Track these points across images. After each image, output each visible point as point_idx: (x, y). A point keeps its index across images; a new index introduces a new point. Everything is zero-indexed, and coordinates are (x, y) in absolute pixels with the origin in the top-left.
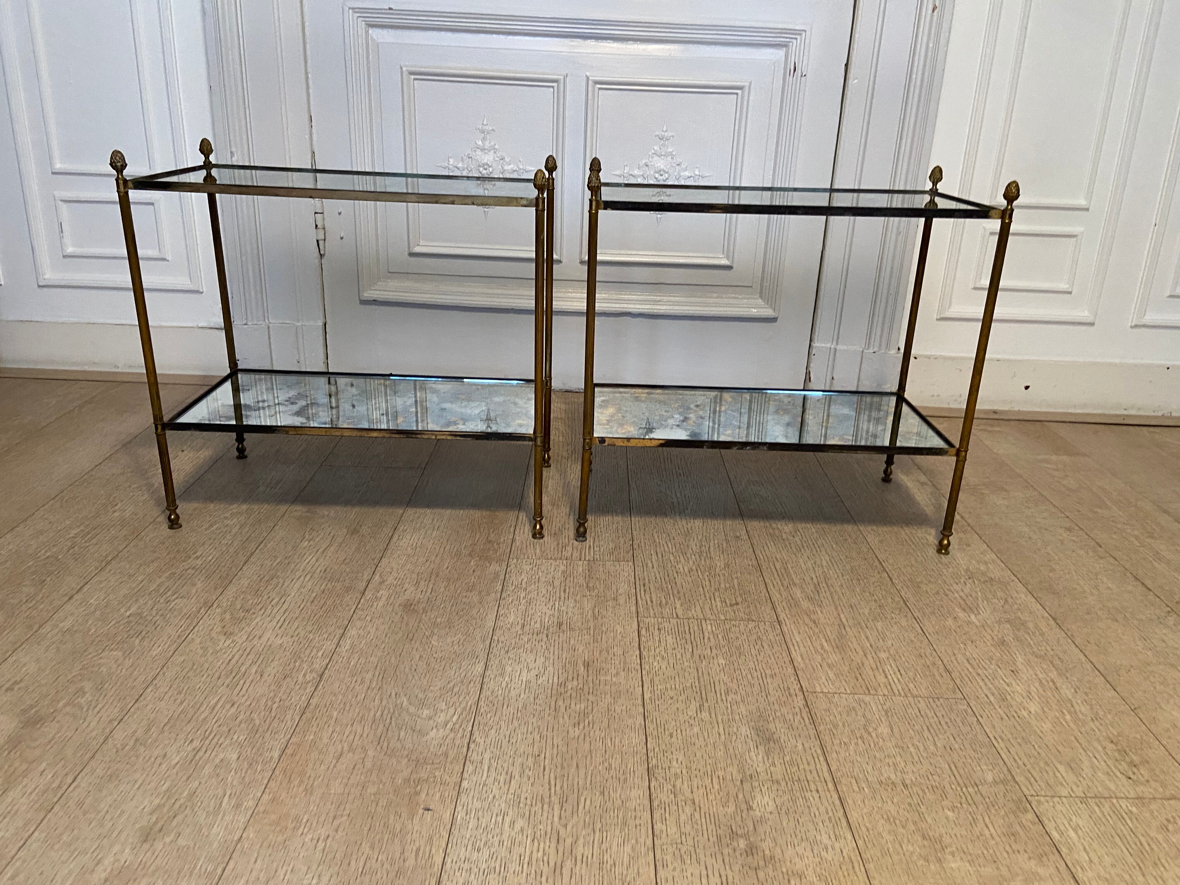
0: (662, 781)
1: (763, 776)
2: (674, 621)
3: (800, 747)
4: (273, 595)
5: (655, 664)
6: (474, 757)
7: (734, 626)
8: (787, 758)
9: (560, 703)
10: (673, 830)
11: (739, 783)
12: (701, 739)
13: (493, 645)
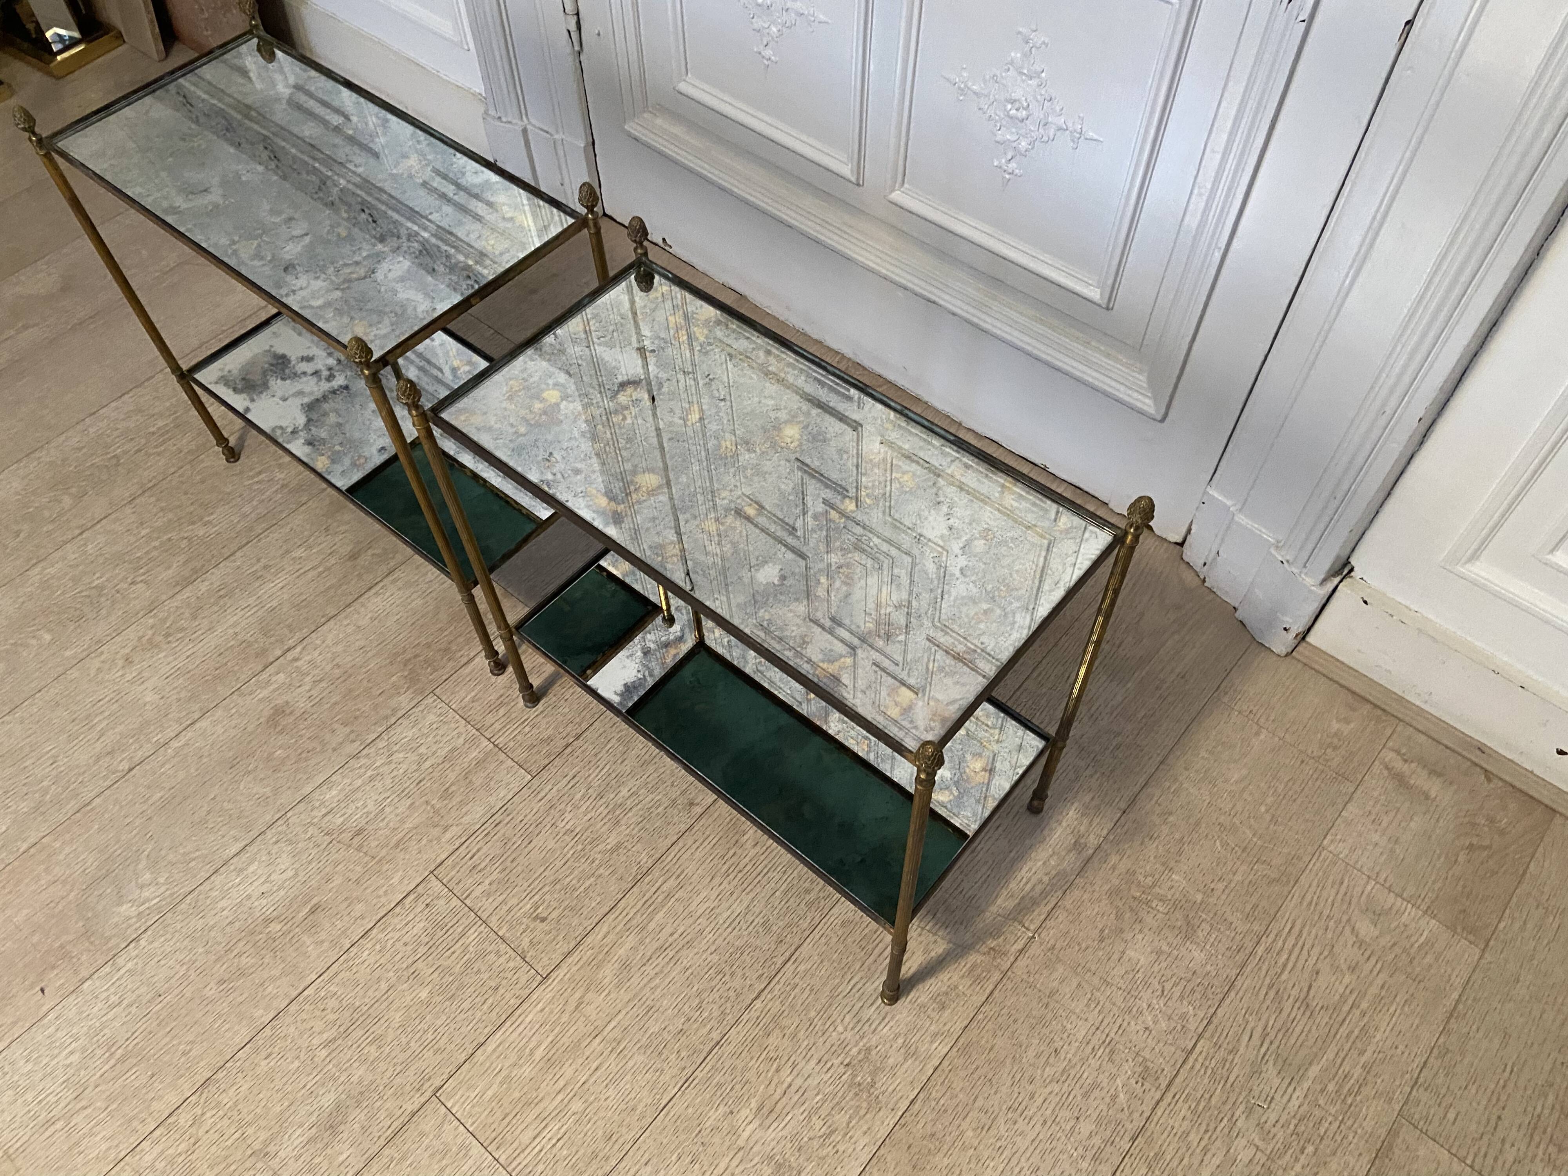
0: (202, 1101)
1: (275, 1163)
2: (455, 902)
3: (342, 1158)
4: (206, 622)
5: (367, 953)
6: (120, 961)
7: (498, 954)
8: (317, 1160)
9: (242, 944)
10: (148, 1158)
11: (249, 1152)
12: (285, 1079)
13: (280, 822)
